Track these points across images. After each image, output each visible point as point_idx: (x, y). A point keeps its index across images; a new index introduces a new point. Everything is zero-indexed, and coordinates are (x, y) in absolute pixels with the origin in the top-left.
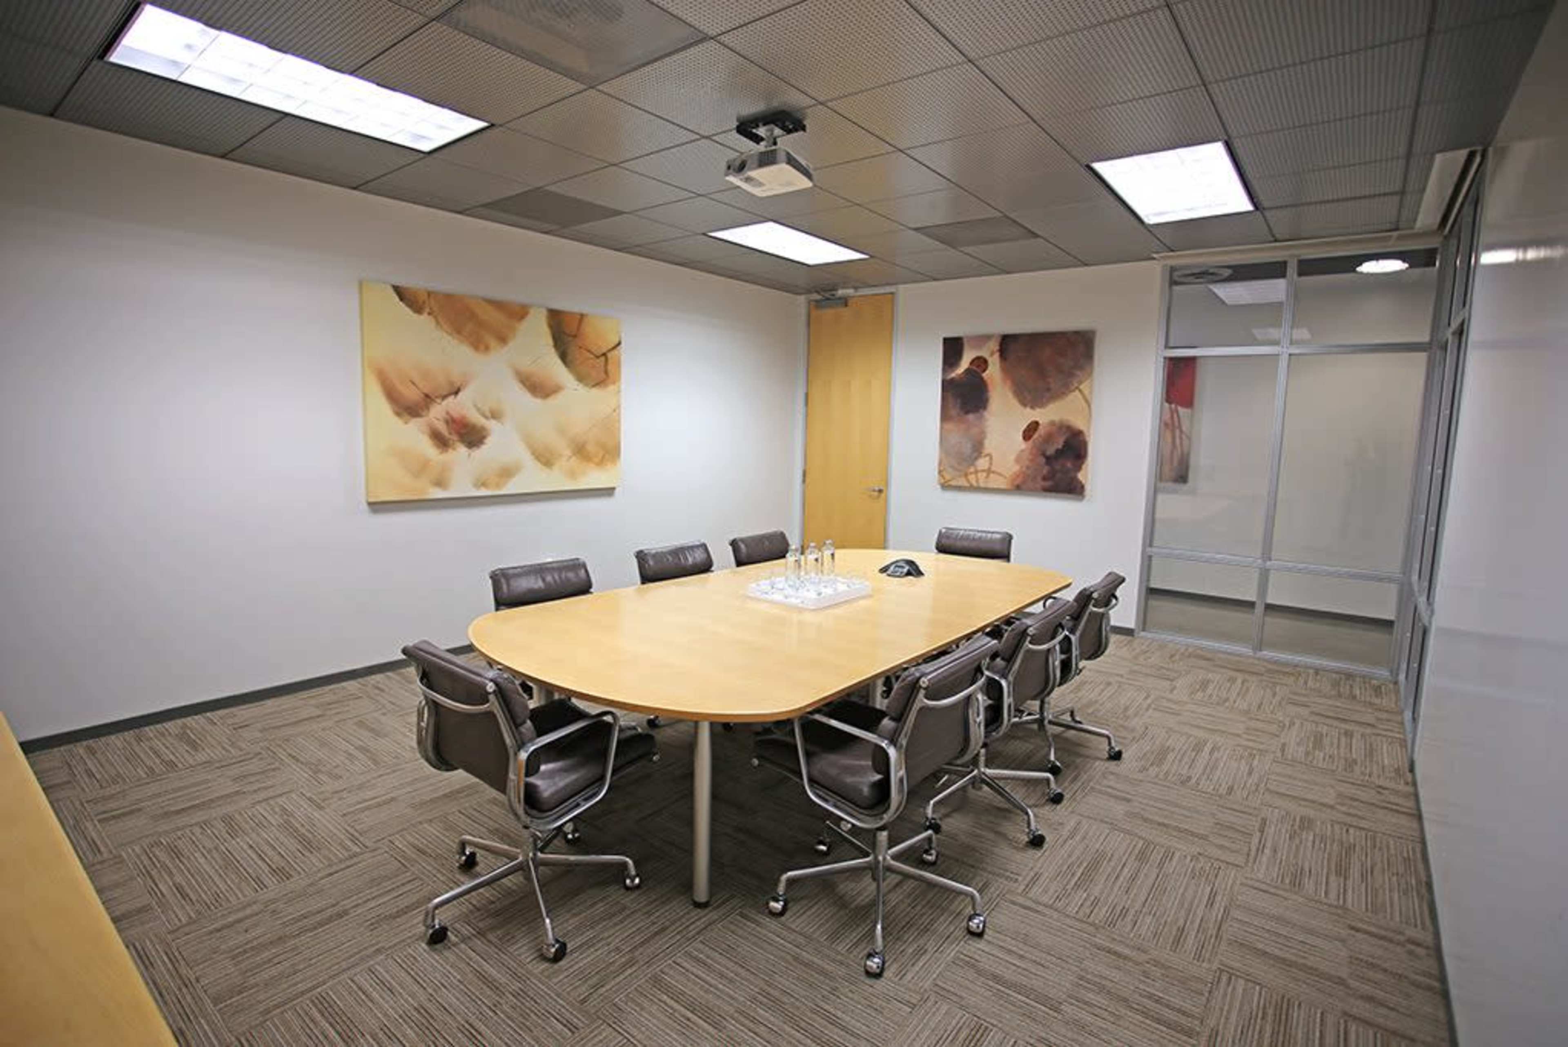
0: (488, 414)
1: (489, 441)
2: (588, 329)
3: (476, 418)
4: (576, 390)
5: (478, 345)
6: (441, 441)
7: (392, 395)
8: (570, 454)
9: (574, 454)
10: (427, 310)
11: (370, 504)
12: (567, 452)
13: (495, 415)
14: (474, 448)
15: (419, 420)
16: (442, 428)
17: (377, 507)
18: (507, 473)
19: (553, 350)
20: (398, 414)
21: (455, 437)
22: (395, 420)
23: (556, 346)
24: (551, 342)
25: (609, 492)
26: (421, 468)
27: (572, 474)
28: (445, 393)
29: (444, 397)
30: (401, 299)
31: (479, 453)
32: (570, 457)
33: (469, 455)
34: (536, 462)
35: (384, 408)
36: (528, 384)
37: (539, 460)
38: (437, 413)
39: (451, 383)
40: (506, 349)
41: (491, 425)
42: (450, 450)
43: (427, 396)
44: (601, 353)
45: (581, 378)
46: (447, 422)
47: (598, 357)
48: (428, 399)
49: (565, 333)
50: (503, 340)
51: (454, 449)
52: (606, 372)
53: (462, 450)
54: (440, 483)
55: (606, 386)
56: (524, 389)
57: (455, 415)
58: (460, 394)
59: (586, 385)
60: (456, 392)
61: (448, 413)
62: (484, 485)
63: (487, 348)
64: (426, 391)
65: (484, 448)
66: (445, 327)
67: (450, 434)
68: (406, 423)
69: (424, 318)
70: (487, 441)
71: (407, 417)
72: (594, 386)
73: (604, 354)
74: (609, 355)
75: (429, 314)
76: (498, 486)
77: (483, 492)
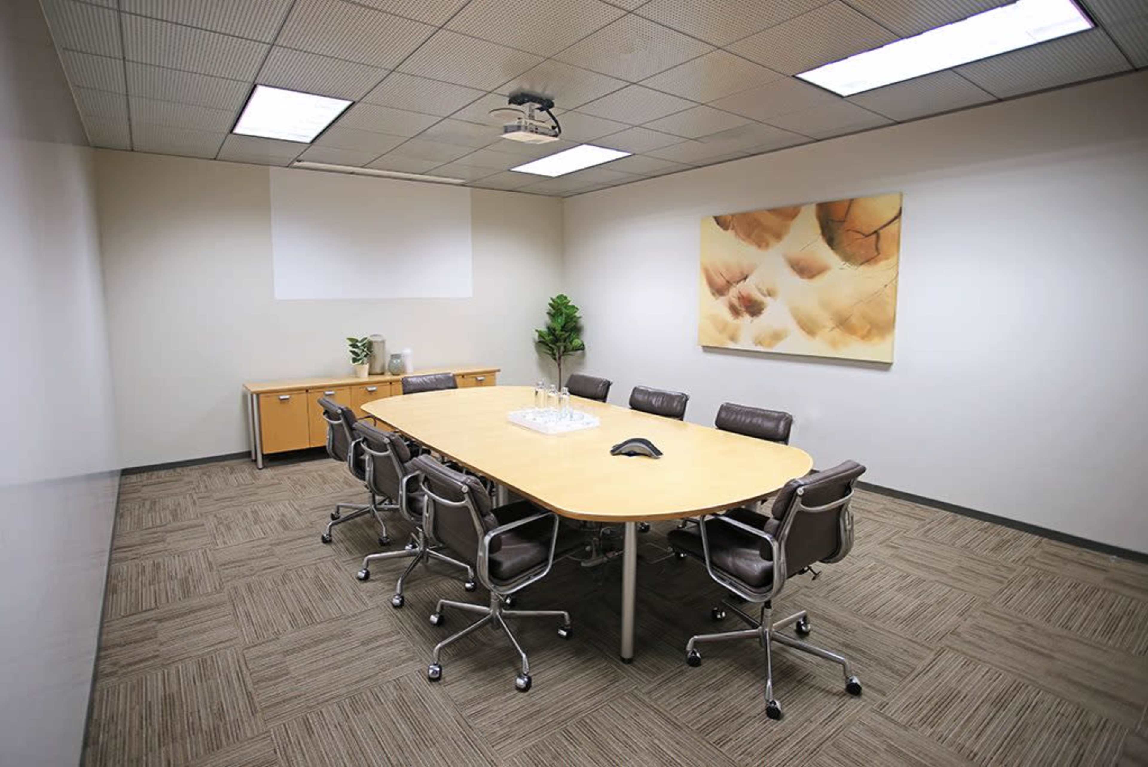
0: (765, 292)
1: (766, 313)
2: (856, 211)
3: (757, 296)
4: (842, 269)
5: (761, 243)
6: (735, 311)
7: (711, 283)
8: (834, 326)
9: (837, 326)
10: (731, 226)
11: (704, 347)
12: (830, 324)
13: (770, 293)
14: (755, 317)
15: (723, 298)
16: (736, 302)
17: (707, 349)
18: (777, 337)
19: (821, 237)
20: (713, 294)
21: (743, 309)
22: (712, 297)
23: (824, 234)
24: (819, 231)
25: (885, 366)
26: (723, 328)
27: (834, 344)
28: (738, 279)
29: (738, 282)
30: (718, 224)
31: (757, 320)
32: (833, 329)
33: (752, 321)
34: (801, 330)
35: (707, 290)
36: (796, 267)
37: (804, 330)
38: (733, 292)
39: (742, 273)
40: (781, 243)
41: (767, 300)
42: (740, 318)
43: (728, 282)
44: (873, 231)
45: (848, 258)
46: (739, 298)
47: (867, 236)
48: (729, 284)
49: (833, 221)
50: (778, 236)
51: (742, 316)
52: (877, 249)
53: (747, 317)
54: (733, 339)
55: (876, 262)
56: (795, 273)
57: (744, 294)
58: (748, 280)
59: (853, 263)
60: (745, 279)
61: (740, 293)
62: (760, 343)
63: (767, 245)
64: (728, 278)
65: (761, 317)
66: (741, 235)
67: (740, 306)
68: (717, 299)
69: (730, 233)
70: (763, 312)
71: (717, 295)
72: (862, 264)
73: (875, 232)
74: (881, 231)
75: (732, 229)
76: (770, 345)
77: (760, 348)
